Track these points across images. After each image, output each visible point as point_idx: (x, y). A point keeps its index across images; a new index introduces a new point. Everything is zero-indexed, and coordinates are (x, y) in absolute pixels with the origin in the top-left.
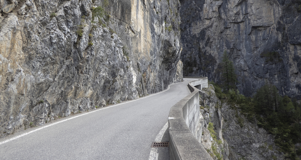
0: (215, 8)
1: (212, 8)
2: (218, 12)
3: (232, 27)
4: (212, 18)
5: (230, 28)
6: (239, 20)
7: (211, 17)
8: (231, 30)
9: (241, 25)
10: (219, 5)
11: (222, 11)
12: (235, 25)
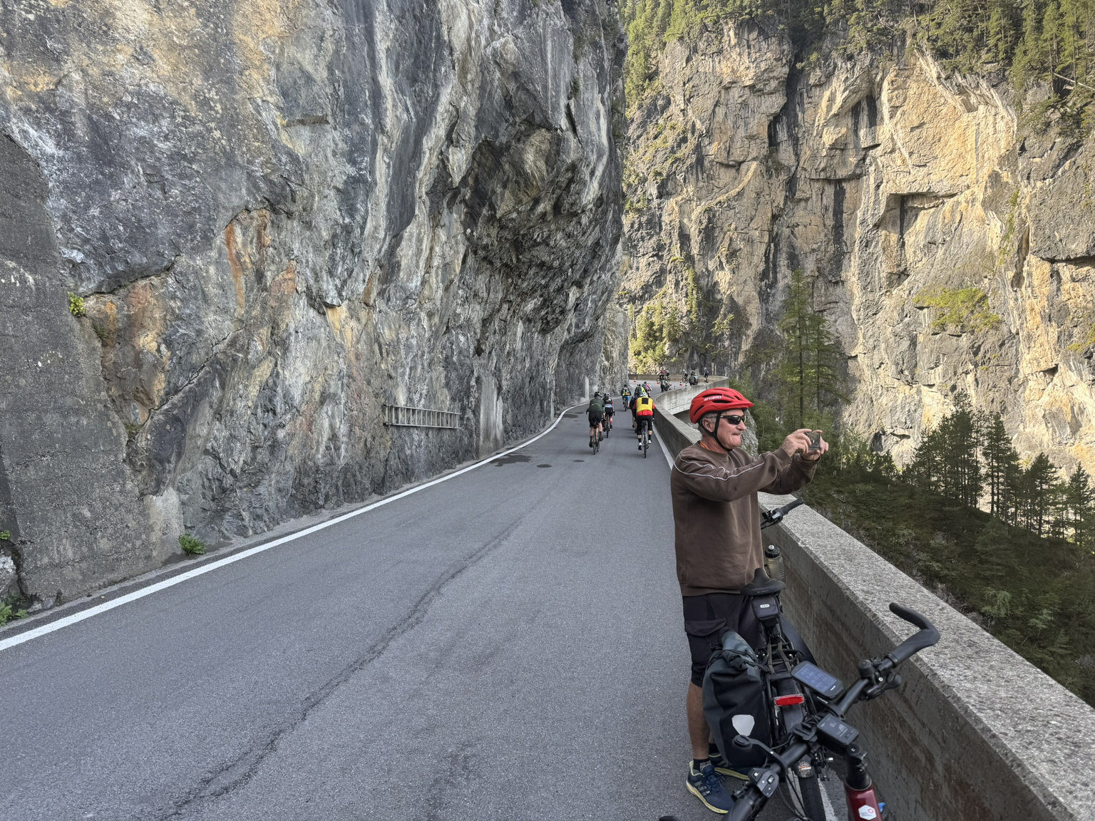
0: (759, 125)
1: (746, 124)
2: (767, 140)
3: (814, 197)
4: (744, 161)
5: (807, 200)
6: (842, 173)
7: (742, 159)
8: (809, 208)
9: (848, 190)
10: (773, 111)
11: (782, 135)
12: (826, 188)
